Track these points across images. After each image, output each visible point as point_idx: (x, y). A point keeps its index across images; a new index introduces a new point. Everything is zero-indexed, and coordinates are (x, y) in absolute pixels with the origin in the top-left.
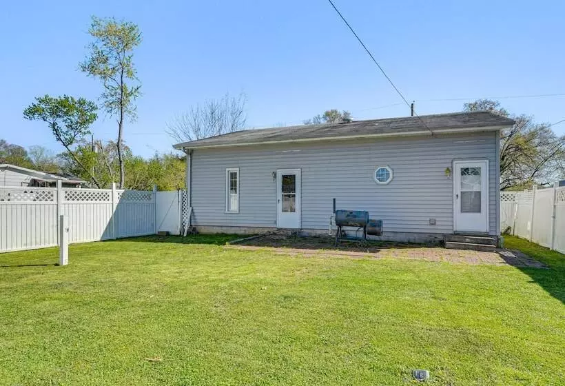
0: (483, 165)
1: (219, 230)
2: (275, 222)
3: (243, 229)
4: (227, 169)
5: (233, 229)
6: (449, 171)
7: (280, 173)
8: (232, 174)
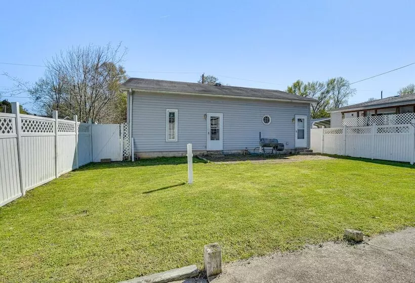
0: (305, 118)
1: (161, 155)
2: (206, 147)
3: (181, 153)
4: (167, 110)
5: (172, 153)
6: (294, 119)
7: (209, 115)
8: (170, 113)
